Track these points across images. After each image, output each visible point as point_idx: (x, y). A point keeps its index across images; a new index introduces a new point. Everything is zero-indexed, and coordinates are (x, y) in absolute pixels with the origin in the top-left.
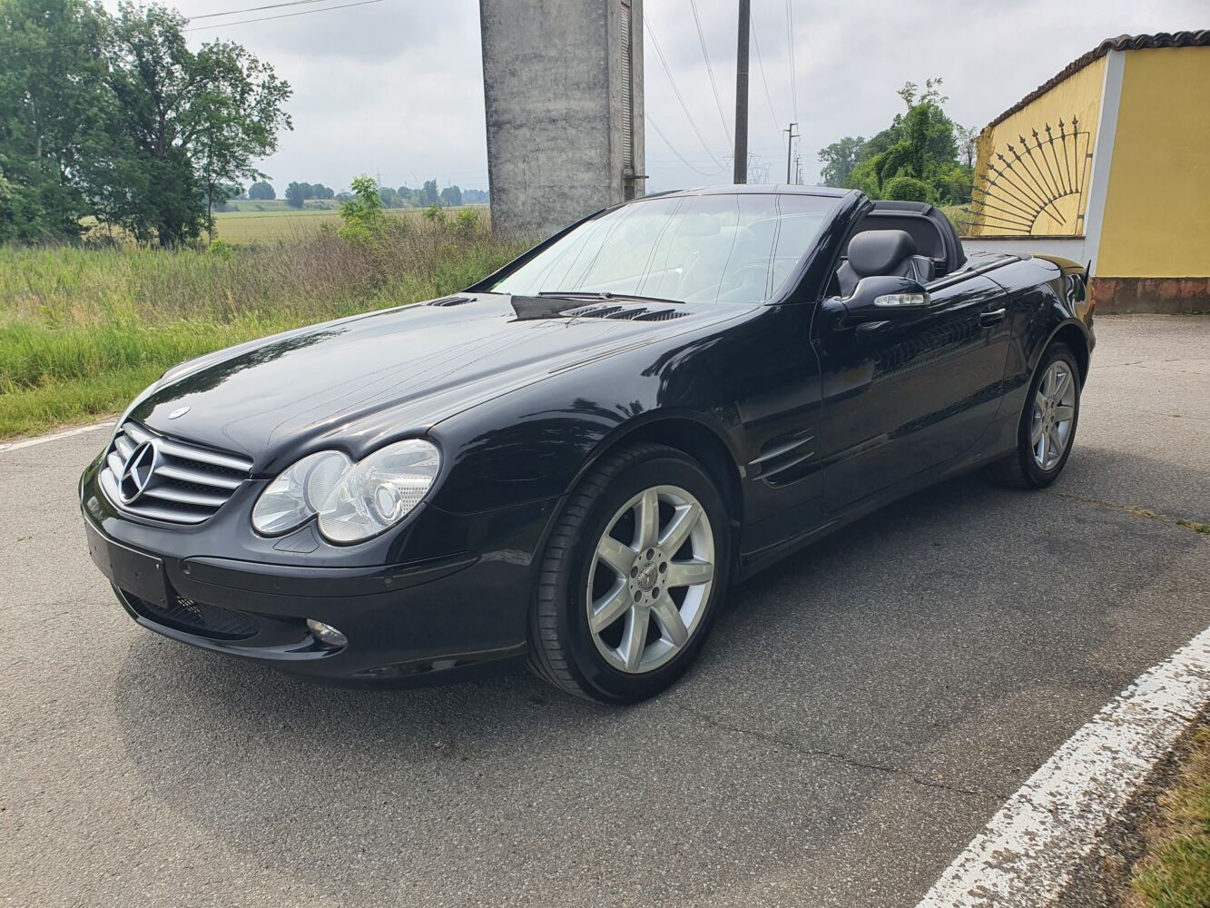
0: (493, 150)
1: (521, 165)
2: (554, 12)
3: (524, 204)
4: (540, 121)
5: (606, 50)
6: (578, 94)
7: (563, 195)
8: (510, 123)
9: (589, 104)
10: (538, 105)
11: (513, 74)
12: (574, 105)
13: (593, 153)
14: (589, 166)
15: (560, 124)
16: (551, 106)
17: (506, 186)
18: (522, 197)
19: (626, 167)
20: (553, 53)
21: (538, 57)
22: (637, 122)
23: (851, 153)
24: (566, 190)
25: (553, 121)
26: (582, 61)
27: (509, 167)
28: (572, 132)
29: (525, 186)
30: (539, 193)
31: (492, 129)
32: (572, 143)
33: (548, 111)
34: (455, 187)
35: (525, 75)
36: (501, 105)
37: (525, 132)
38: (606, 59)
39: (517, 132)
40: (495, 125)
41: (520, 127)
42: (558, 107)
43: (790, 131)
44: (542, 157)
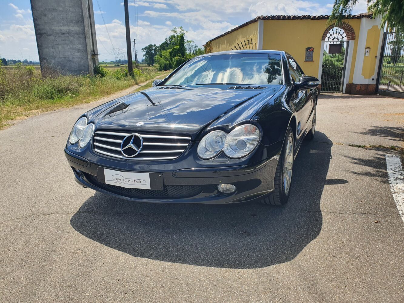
0: (39, 44)
1: (52, 50)
3: (54, 64)
4: (58, 34)
5: (82, 9)
6: (72, 25)
7: (70, 61)
8: (46, 34)
9: (76, 28)
10: (57, 28)
11: (45, 15)
12: (71, 28)
13: (80, 46)
14: (79, 50)
15: (66, 35)
16: (62, 28)
17: (46, 57)
18: (53, 61)
19: (92, 51)
20: (61, 9)
21: (55, 10)
22: (94, 35)
23: (152, 49)
24: (71, 59)
25: (63, 34)
26: (72, 12)
27: (48, 50)
28: (71, 38)
29: (54, 57)
30: (60, 60)
31: (38, 36)
32: (71, 42)
33: (61, 30)
34: (3, 58)
35: (50, 16)
36: (41, 27)
37: (52, 38)
38: (82, 12)
39: (49, 37)
40: (39, 34)
41: (50, 35)
42: (65, 29)
43: (134, 41)
44: (60, 47)
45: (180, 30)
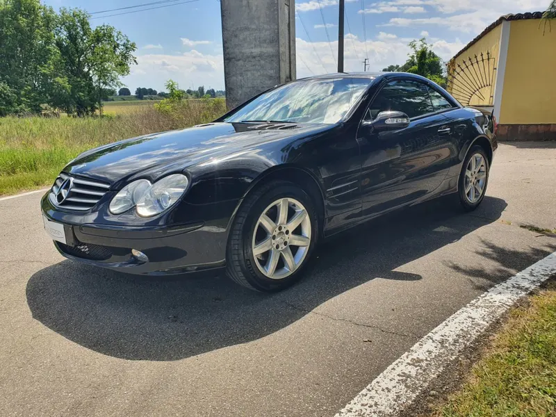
0: (227, 71)
1: (240, 78)
2: (254, 8)
3: (241, 95)
4: (248, 57)
5: (278, 25)
6: (265, 45)
7: (258, 91)
8: (234, 58)
9: (270, 50)
10: (247, 50)
11: (236, 36)
12: (264, 50)
13: (272, 72)
14: (270, 77)
15: (257, 59)
16: (253, 50)
17: (233, 87)
18: (240, 92)
19: (287, 78)
20: (253, 27)
21: (247, 29)
22: (292, 58)
24: (260, 88)
25: (254, 57)
26: (266, 30)
27: (235, 78)
28: (263, 62)
29: (241, 87)
30: (248, 90)
31: (226, 62)
32: (262, 67)
33: (252, 53)
34: (212, 89)
35: (241, 37)
36: (230, 50)
37: (241, 63)
38: (278, 29)
39: (237, 62)
40: (228, 60)
41: (239, 60)
42: (256, 51)
43: (365, 62)
44: (249, 74)
45: (421, 43)
